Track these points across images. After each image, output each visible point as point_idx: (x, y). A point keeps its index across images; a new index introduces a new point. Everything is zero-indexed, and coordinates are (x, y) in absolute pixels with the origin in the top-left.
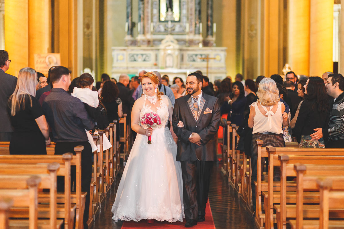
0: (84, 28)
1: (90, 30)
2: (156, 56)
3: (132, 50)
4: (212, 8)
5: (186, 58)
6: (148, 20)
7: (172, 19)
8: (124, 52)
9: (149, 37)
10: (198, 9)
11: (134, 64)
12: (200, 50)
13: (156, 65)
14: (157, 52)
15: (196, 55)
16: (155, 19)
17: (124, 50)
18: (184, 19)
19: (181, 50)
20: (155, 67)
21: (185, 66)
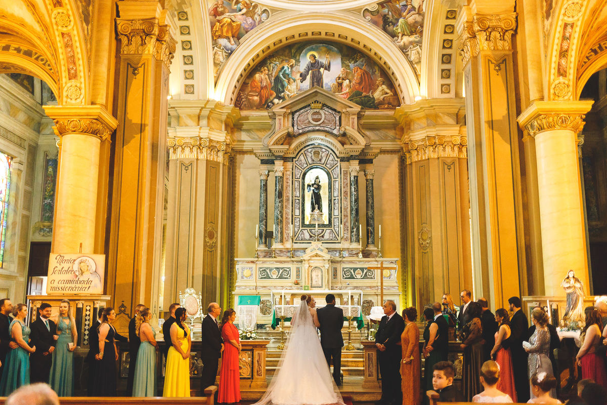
0: (205, 237)
1: (214, 240)
2: (298, 270)
3: (264, 262)
4: (372, 208)
5: (340, 273)
6: (288, 223)
7: (321, 223)
8: (253, 265)
9: (288, 245)
10: (354, 208)
11: (267, 282)
12: (360, 261)
13: (297, 284)
14: (299, 265)
15: (355, 269)
16: (298, 222)
17: (253, 262)
18: (336, 222)
19: (332, 262)
20: (295, 287)
21: (339, 285)
